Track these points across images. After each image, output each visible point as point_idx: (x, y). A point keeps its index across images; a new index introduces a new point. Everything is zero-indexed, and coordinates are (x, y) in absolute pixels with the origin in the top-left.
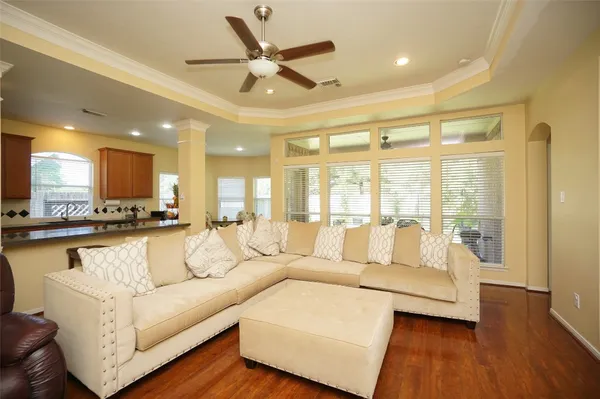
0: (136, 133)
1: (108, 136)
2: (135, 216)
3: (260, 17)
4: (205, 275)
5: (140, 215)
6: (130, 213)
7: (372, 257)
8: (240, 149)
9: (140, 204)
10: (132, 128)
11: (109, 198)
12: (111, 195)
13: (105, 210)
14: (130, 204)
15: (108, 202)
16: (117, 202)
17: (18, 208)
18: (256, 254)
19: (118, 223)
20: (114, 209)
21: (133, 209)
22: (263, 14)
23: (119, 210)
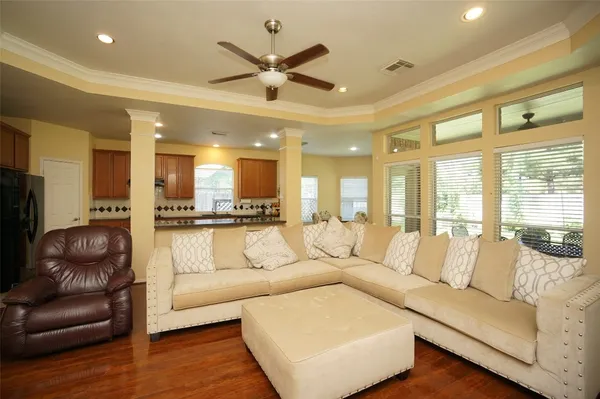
0: (258, 145)
1: (245, 149)
2: (264, 213)
3: (270, 31)
4: (259, 266)
5: (267, 212)
6: (260, 210)
7: (447, 276)
8: (354, 149)
9: (268, 202)
10: (254, 141)
11: (243, 198)
12: (244, 195)
13: (241, 207)
14: (260, 202)
15: (243, 201)
16: (249, 201)
17: (188, 204)
18: (323, 254)
19: (252, 217)
20: (248, 206)
21: (263, 207)
22: (273, 28)
23: (252, 207)
